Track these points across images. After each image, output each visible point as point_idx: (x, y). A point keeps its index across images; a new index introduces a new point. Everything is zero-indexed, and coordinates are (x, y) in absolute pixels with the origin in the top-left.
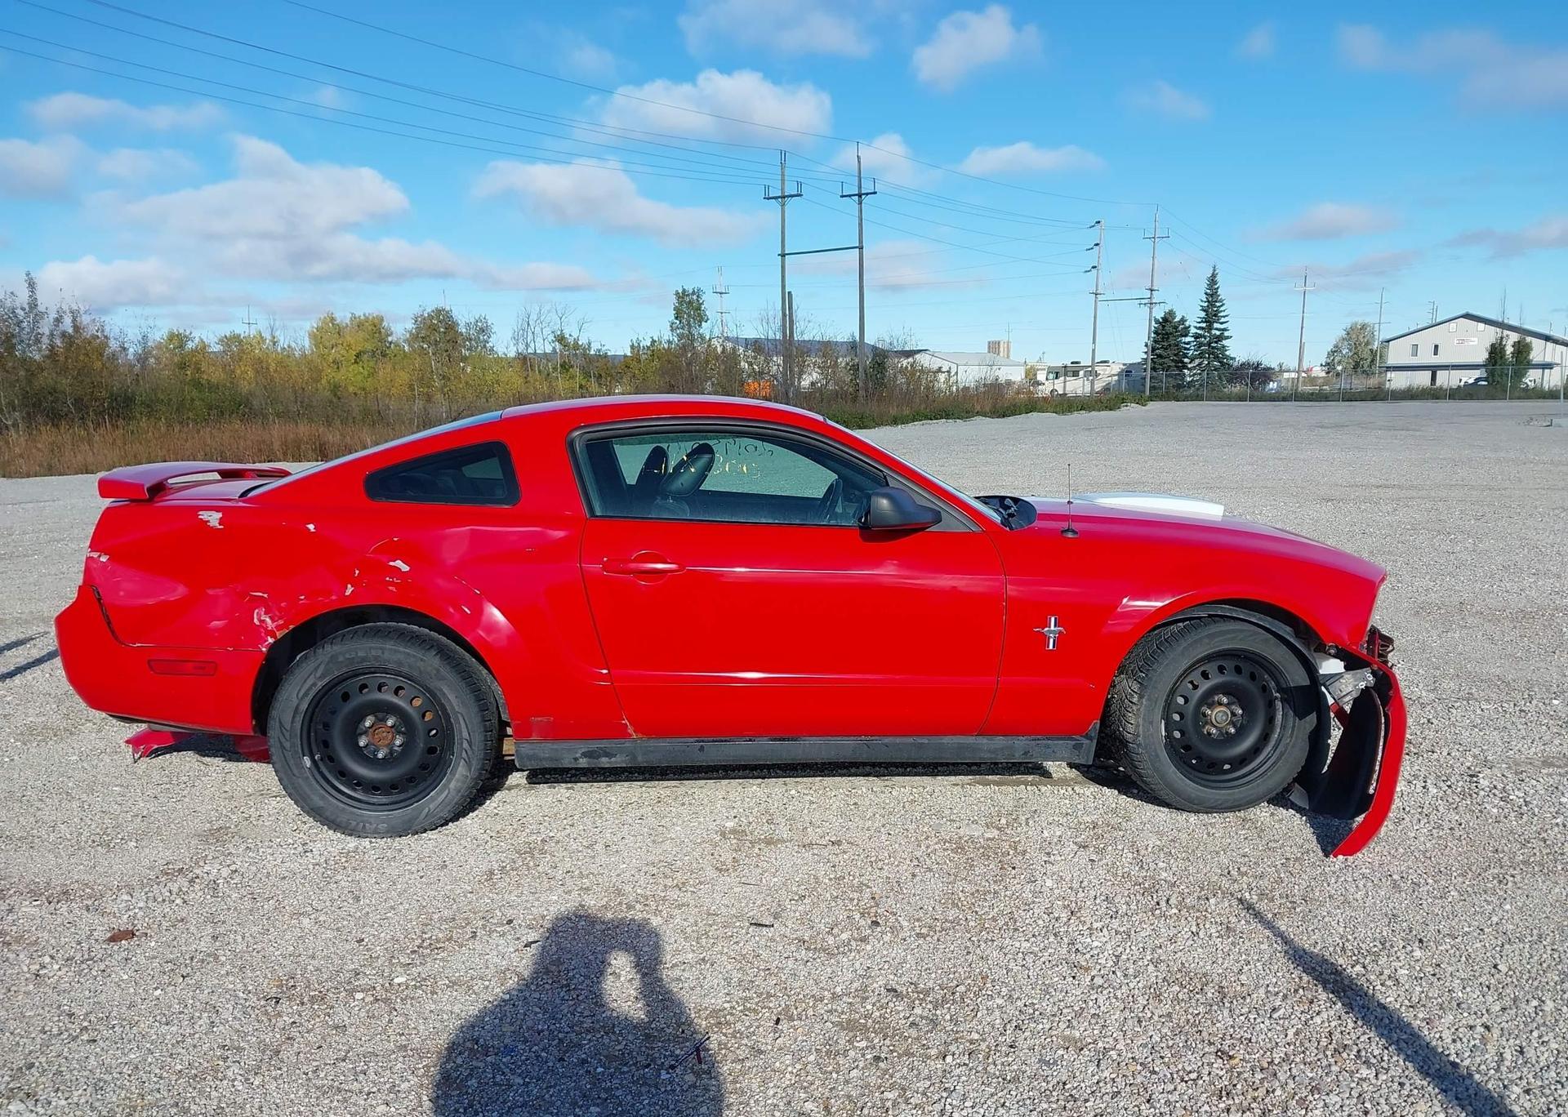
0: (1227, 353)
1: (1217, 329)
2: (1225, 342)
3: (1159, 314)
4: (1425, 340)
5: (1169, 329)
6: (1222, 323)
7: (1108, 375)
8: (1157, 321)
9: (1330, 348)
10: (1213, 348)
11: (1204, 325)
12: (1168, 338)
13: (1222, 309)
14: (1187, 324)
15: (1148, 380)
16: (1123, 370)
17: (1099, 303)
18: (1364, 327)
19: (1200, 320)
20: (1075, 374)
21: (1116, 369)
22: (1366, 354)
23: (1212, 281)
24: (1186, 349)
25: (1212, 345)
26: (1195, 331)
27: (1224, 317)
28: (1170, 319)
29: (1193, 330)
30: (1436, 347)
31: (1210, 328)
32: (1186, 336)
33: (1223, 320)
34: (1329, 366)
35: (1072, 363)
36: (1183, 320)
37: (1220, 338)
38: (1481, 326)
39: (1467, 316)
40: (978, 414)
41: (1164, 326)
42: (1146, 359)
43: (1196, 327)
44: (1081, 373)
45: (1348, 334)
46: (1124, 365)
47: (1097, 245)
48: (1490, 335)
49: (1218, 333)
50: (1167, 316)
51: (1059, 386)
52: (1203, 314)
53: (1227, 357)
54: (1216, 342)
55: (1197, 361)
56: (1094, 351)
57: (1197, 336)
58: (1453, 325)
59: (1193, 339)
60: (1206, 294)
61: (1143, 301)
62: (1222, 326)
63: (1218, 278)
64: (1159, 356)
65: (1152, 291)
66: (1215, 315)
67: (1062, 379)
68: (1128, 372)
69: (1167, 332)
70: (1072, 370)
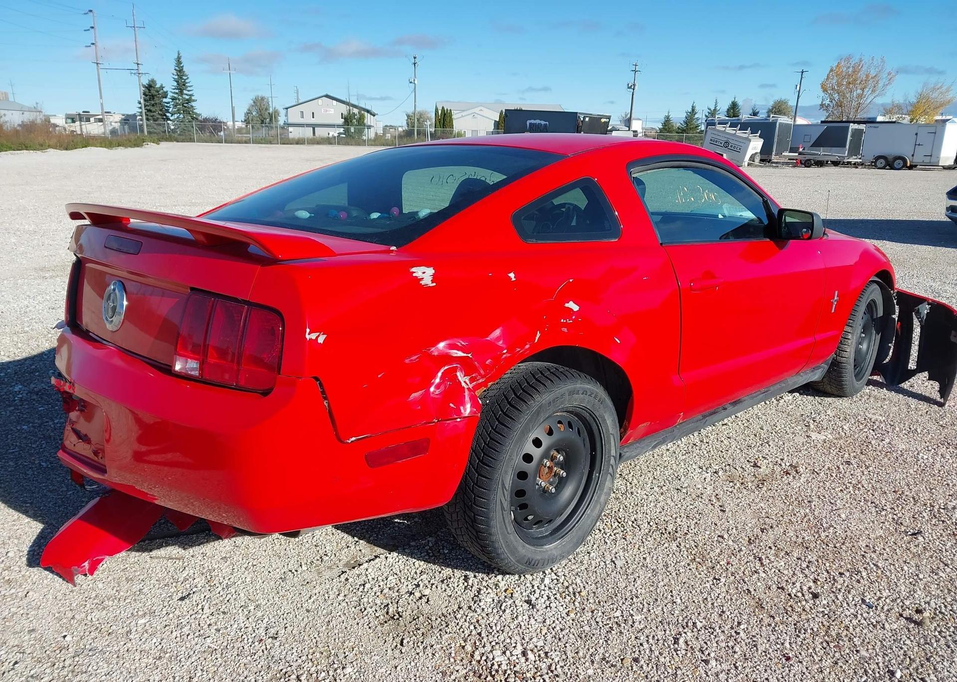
0: (195, 111)
1: (186, 94)
2: (193, 104)
3: (145, 82)
4: (307, 108)
5: (153, 92)
6: (189, 91)
7: (114, 121)
8: (144, 86)
9: (246, 110)
10: (185, 107)
11: (177, 91)
12: (154, 98)
13: (187, 81)
14: (165, 90)
15: (145, 127)
16: (122, 119)
17: (100, 70)
18: (263, 99)
19: (174, 88)
20: (88, 120)
21: (118, 118)
22: (266, 116)
23: (179, 61)
24: (167, 107)
25: (186, 106)
26: (172, 94)
27: (190, 87)
28: (153, 85)
29: (170, 95)
30: (313, 113)
31: (181, 93)
32: (166, 97)
33: (189, 89)
34: (247, 121)
35: (83, 112)
36: (162, 87)
37: (189, 101)
38: (334, 102)
39: (327, 96)
40: (50, 147)
41: (149, 90)
42: (141, 112)
43: (171, 92)
44: (92, 119)
45: (254, 102)
46: (123, 115)
47: (92, 28)
48: (344, 109)
49: (187, 97)
50: (151, 83)
51: (76, 127)
52: (175, 84)
53: (196, 114)
54: (187, 103)
55: (176, 116)
56: (102, 104)
57: (173, 99)
58: (320, 101)
59: (171, 100)
60: (175, 70)
61: (132, 71)
62: (190, 93)
63: (182, 60)
64: (149, 111)
65: (138, 64)
66: (184, 85)
67: (78, 123)
68: (127, 120)
69: (151, 93)
70: (84, 117)
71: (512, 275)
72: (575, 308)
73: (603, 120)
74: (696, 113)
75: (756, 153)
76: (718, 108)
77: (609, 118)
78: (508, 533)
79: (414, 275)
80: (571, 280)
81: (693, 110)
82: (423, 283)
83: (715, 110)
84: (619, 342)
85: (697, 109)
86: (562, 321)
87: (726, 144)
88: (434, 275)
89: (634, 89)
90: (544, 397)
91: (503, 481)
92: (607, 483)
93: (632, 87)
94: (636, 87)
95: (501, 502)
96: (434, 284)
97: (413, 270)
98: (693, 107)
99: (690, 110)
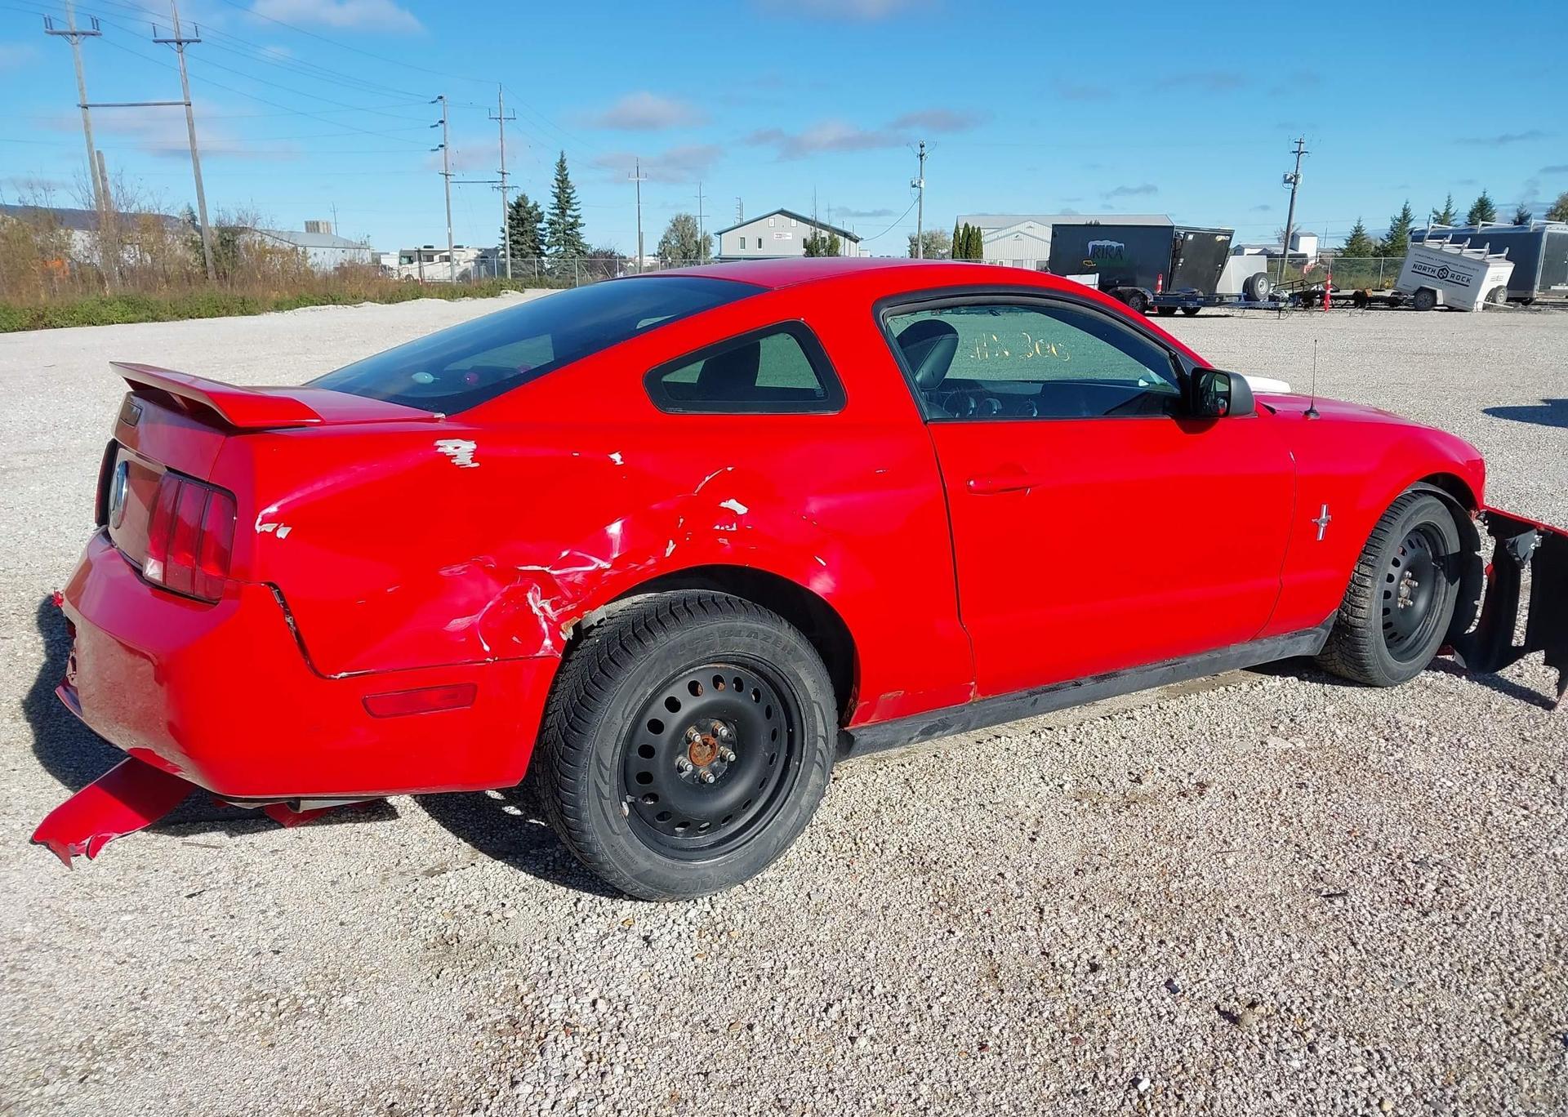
0: (582, 241)
1: (570, 216)
2: (579, 230)
3: (513, 200)
4: (750, 233)
5: (523, 214)
6: (574, 210)
7: (466, 260)
8: (511, 206)
9: (661, 239)
10: (568, 235)
11: (557, 211)
12: (523, 224)
13: (572, 196)
14: (540, 210)
15: (509, 266)
16: (478, 256)
17: (450, 185)
18: (687, 219)
19: (552, 206)
20: (430, 259)
21: (472, 254)
22: (692, 246)
23: (562, 166)
24: (541, 235)
25: (568, 234)
26: (550, 217)
27: (576, 204)
28: (523, 204)
29: (547, 217)
30: (760, 240)
31: (563, 213)
32: (541, 222)
33: (575, 207)
34: (662, 255)
35: (425, 247)
36: (536, 206)
37: (573, 226)
38: (794, 222)
39: (782, 212)
40: (366, 299)
41: (518, 212)
42: (504, 245)
43: (549, 213)
44: (436, 258)
45: (674, 225)
46: (480, 250)
47: (442, 122)
48: (806, 231)
49: (571, 220)
50: (521, 201)
51: (413, 270)
52: (555, 200)
53: (583, 245)
54: (571, 229)
55: (554, 249)
56: (450, 235)
57: (551, 223)
58: (771, 219)
59: (548, 225)
60: (556, 179)
61: (496, 185)
62: (575, 214)
63: (566, 164)
64: (516, 242)
65: (503, 174)
66: (568, 202)
67: (416, 264)
68: (485, 257)
69: (521, 217)
70: (426, 255)
71: (617, 457)
72: (741, 510)
73: (1219, 238)
74: (1410, 221)
75: (1499, 287)
76: (1452, 211)
77: (1230, 234)
78: (614, 833)
79: (440, 450)
80: (730, 469)
81: (1405, 215)
82: (457, 461)
83: (1447, 213)
84: (824, 564)
85: (1413, 213)
86: (717, 527)
87: (1443, 274)
88: (475, 452)
89: (1295, 184)
90: (673, 635)
91: (597, 754)
92: (813, 777)
93: (1292, 180)
94: (1300, 181)
95: (597, 785)
96: (476, 465)
97: (439, 443)
98: (1405, 210)
99: (1399, 215)
